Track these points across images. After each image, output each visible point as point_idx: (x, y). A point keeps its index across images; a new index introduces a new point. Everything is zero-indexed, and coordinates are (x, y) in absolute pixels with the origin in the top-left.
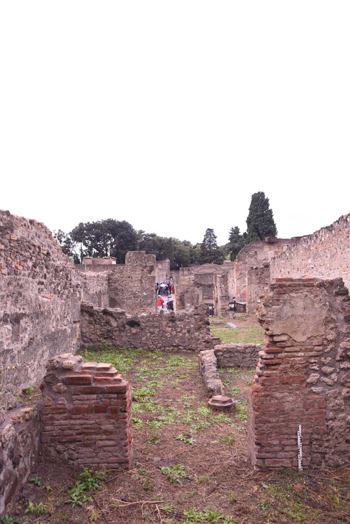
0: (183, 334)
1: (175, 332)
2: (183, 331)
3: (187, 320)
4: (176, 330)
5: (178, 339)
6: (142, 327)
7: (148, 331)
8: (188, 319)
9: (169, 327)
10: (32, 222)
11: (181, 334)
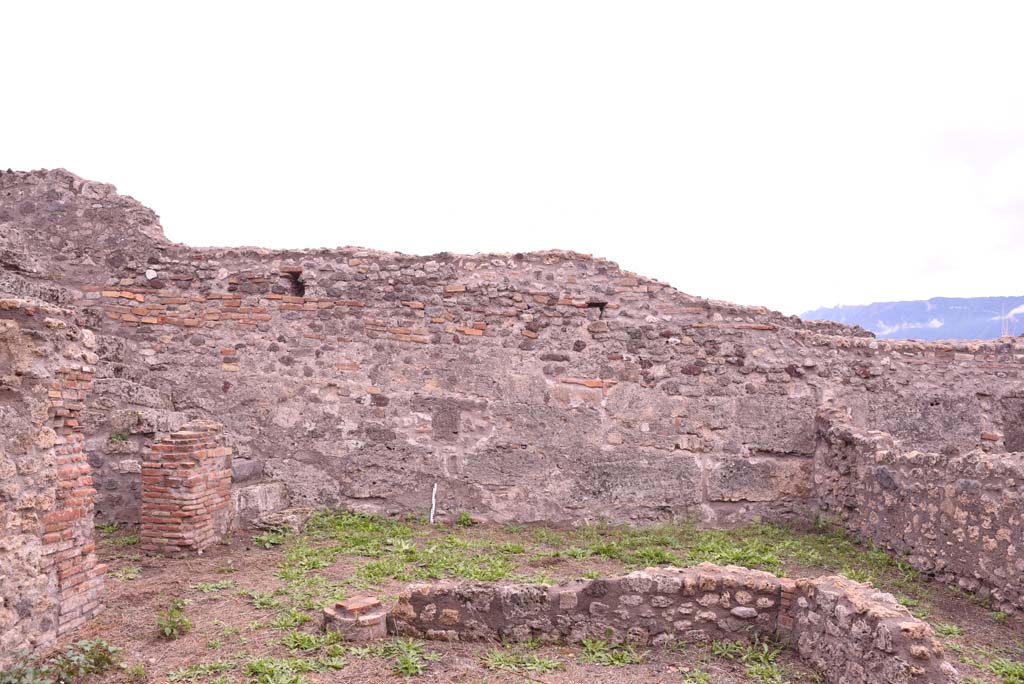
0: (999, 543)
1: (977, 528)
2: (1001, 531)
3: (1010, 494)
4: (979, 523)
5: (987, 560)
6: (902, 493)
7: (913, 508)
8: (1014, 488)
9: (964, 508)
10: (519, 257)
11: (993, 543)
